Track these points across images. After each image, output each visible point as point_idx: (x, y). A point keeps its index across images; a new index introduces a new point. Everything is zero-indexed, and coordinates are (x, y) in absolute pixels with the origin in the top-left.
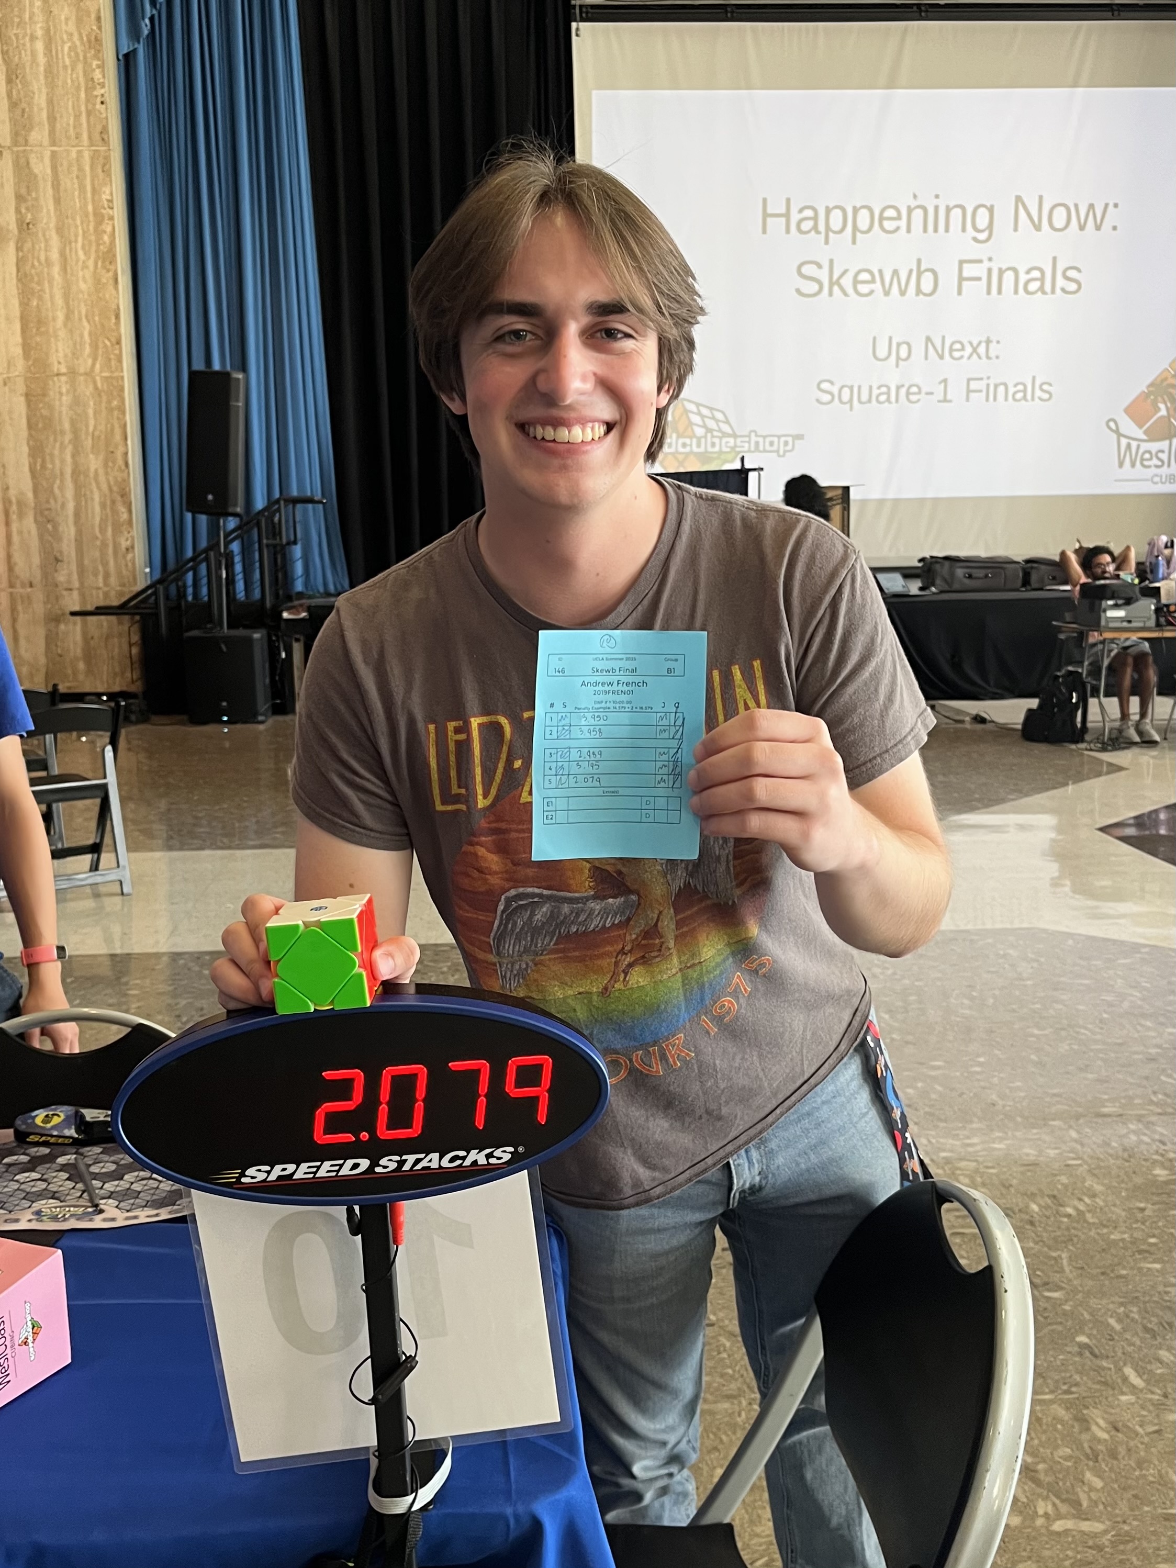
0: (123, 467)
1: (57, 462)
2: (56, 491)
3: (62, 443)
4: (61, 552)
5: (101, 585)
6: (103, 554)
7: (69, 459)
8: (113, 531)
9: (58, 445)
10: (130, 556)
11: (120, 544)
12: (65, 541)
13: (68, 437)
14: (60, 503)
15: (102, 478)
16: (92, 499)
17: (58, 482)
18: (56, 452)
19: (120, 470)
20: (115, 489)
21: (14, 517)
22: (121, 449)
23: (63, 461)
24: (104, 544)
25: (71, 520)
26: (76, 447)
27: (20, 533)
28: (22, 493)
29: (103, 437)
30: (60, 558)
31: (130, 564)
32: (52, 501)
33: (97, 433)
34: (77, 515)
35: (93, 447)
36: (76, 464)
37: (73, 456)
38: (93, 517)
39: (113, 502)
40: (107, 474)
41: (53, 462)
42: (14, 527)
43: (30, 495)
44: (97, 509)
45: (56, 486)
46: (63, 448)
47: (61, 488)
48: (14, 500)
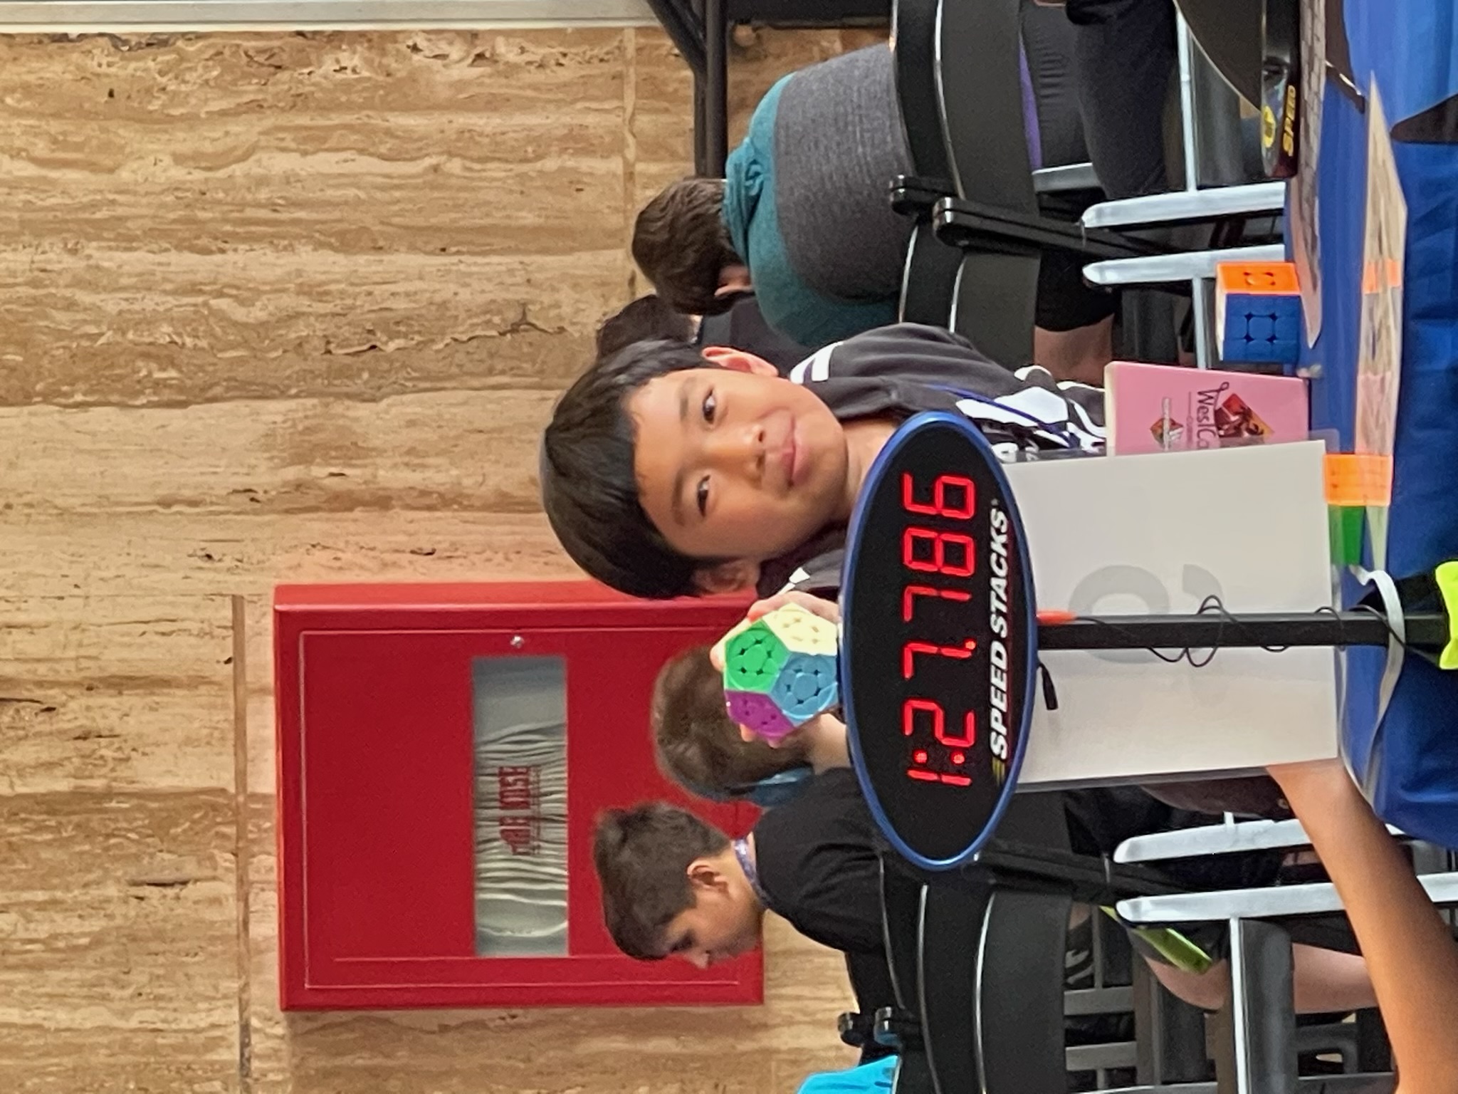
0: (166, 57)
1: (149, 302)
2: (257, 313)
3: (78, 283)
4: (490, 308)
5: (615, 165)
6: (498, 151)
7: (139, 260)
8: (409, 108)
9: (84, 297)
10: (507, 52)
11: (460, 85)
12: (447, 291)
13: (55, 256)
14: (304, 304)
15: (209, 139)
16: (288, 179)
17: (222, 304)
18: (112, 304)
19: (176, 70)
20: (250, 91)
21: (356, 476)
22: (99, 60)
23: (146, 283)
24: (462, 144)
25: (363, 263)
26: (96, 230)
27: (414, 455)
28: (268, 441)
29: (55, 127)
30: (512, 315)
31: (536, 53)
32: (300, 330)
33: (41, 148)
34: (346, 241)
35: (92, 167)
36: (158, 234)
37: (128, 242)
38: (354, 180)
39: (299, 101)
40: (191, 120)
41: (149, 321)
42: (392, 476)
43: (274, 410)
44: (325, 162)
45: (240, 314)
46: (93, 280)
47: (246, 293)
48: (292, 473)
